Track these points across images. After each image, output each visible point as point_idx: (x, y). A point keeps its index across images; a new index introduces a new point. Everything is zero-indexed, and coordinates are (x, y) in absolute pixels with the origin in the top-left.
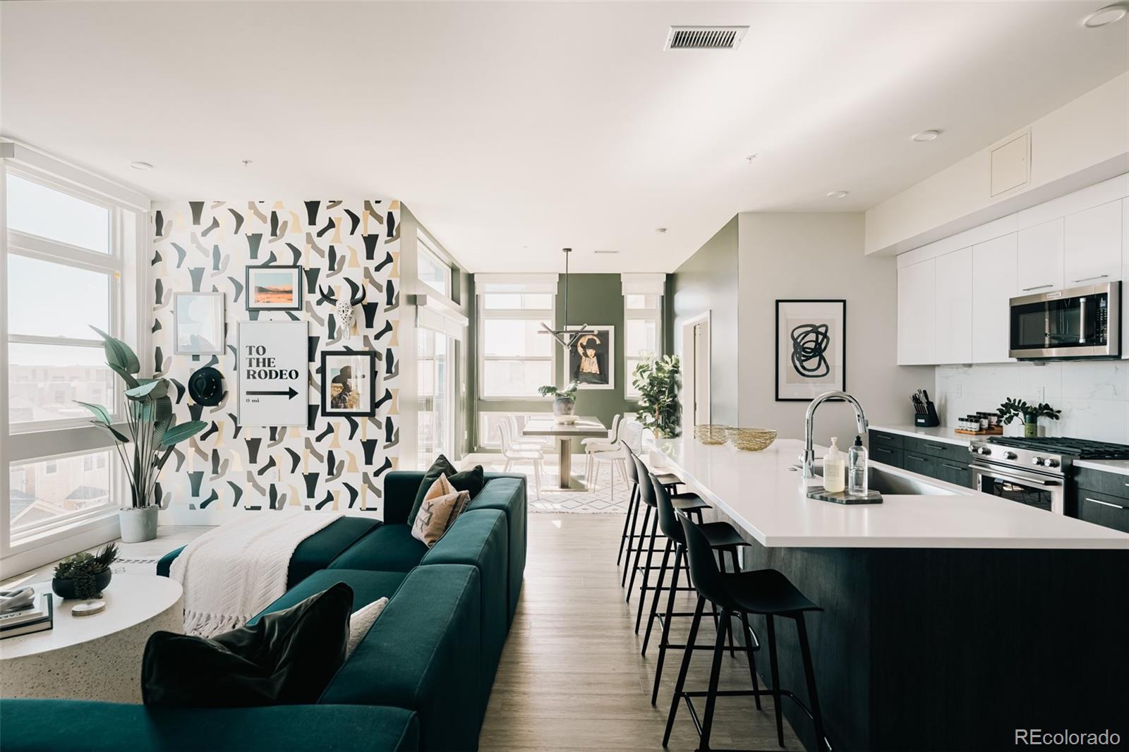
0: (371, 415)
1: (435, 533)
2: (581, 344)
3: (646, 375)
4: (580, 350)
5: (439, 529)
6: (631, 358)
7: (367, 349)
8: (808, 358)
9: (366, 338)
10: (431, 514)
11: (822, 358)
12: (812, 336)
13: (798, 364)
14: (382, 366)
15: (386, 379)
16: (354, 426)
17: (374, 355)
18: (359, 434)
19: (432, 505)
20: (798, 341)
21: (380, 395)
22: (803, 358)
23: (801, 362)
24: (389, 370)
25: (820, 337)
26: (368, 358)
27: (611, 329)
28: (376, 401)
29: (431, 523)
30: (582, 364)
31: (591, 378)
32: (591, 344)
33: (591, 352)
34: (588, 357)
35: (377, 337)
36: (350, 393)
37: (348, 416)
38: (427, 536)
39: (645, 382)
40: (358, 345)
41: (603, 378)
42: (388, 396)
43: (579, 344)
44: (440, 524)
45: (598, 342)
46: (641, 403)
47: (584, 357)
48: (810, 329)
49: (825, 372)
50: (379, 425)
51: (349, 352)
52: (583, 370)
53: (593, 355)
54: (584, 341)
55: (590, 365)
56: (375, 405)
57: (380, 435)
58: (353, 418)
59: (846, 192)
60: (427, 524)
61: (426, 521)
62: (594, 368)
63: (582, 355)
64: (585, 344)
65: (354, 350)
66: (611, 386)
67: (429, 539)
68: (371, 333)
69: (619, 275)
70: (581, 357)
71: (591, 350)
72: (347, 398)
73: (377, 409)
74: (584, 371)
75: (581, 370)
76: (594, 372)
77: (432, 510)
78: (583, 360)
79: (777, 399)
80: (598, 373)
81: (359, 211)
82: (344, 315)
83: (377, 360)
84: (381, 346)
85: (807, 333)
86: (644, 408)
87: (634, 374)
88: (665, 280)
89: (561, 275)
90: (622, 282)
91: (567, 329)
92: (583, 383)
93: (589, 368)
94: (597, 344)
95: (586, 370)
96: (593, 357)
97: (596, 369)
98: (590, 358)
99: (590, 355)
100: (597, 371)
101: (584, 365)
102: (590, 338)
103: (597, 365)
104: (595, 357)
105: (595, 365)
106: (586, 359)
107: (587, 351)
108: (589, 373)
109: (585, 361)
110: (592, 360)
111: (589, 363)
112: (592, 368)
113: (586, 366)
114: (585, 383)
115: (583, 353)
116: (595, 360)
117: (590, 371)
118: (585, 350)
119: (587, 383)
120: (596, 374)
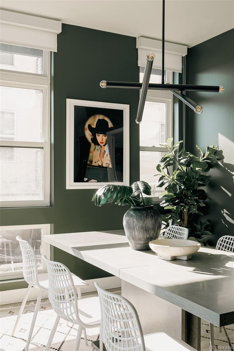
2: (90, 126)
4: (88, 134)
6: (146, 149)
27: (125, 108)
30: (91, 154)
32: (101, 127)
33: (101, 138)
34: (99, 145)
39: (171, 178)
43: (87, 126)
45: (110, 125)
46: (164, 205)
47: (93, 145)
52: (91, 162)
53: (104, 141)
54: (93, 121)
55: (101, 156)
63: (90, 141)
64: (94, 126)
69: (133, 40)
71: (101, 135)
74: (94, 164)
75: (88, 162)
76: (104, 165)
78: (92, 149)
80: (110, 166)
86: (169, 211)
87: (158, 168)
88: (185, 54)
89: (64, 25)
90: (137, 49)
91: (71, 104)
92: (91, 181)
93: (99, 160)
94: (109, 127)
95: (95, 162)
96: (104, 145)
97: (108, 162)
98: (101, 146)
99: (101, 142)
100: (109, 164)
101: (93, 156)
102: (100, 119)
103: (109, 156)
104: (107, 145)
105: (107, 156)
106: (96, 148)
107: (97, 136)
108: (99, 166)
109: (95, 149)
110: (104, 149)
111: (99, 152)
112: (103, 160)
113: (95, 156)
114: (94, 181)
115: (92, 139)
116: (106, 148)
117: (100, 164)
118: (94, 135)
119: (96, 181)
120: (108, 167)
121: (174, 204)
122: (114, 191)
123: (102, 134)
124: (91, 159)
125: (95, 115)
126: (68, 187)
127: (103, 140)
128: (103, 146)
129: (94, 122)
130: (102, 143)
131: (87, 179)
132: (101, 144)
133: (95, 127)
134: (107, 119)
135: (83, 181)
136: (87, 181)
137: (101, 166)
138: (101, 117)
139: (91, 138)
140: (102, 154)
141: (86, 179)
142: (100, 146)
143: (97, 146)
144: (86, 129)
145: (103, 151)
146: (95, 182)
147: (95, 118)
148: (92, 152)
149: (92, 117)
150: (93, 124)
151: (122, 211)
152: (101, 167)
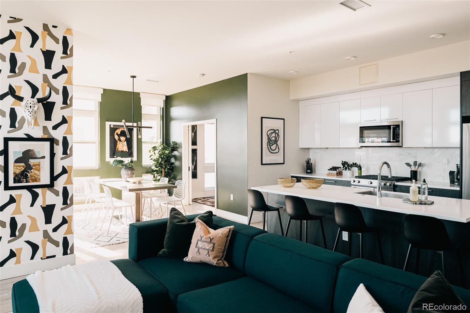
0: (50, 186)
1: (219, 255)
2: (117, 134)
3: (157, 152)
4: (116, 137)
5: (220, 252)
6: (145, 142)
7: (46, 137)
8: (273, 145)
9: (45, 128)
10: (214, 244)
11: (277, 145)
12: (274, 135)
13: (269, 147)
14: (59, 149)
15: (62, 159)
16: (35, 196)
17: (52, 141)
18: (39, 202)
19: (213, 238)
20: (269, 136)
21: (58, 170)
22: (271, 145)
23: (270, 146)
24: (65, 152)
25: (277, 135)
26: (48, 144)
27: (134, 125)
28: (55, 175)
29: (215, 250)
30: (117, 146)
32: (123, 134)
33: (123, 138)
34: (121, 141)
35: (55, 127)
36: (32, 171)
37: (29, 188)
38: (214, 258)
39: (156, 156)
40: (38, 133)
41: (130, 154)
42: (64, 171)
43: (115, 133)
44: (221, 249)
45: (127, 132)
46: (154, 168)
47: (118, 142)
48: (273, 131)
49: (278, 151)
50: (57, 193)
51: (30, 138)
52: (118, 149)
53: (124, 140)
54: (119, 131)
55: (122, 146)
56: (53, 178)
57: (58, 201)
58: (34, 189)
59: (297, 72)
60: (213, 250)
61: (211, 249)
62: (125, 149)
63: (117, 140)
64: (119, 133)
65: (35, 137)
66: (135, 159)
67: (216, 260)
68: (50, 125)
69: (139, 93)
72: (29, 175)
73: (55, 182)
74: (119, 150)
75: (117, 149)
76: (124, 150)
77: (213, 241)
79: (262, 164)
80: (127, 151)
81: (39, 31)
82: (30, 110)
83: (55, 145)
84: (58, 135)
85: (272, 133)
86: (156, 171)
87: (150, 151)
88: (165, 99)
89: (104, 90)
90: (140, 98)
91: (108, 124)
93: (122, 148)
96: (124, 142)
101: (119, 147)
102: (122, 130)
103: (127, 146)
104: (126, 142)
105: (126, 146)
108: (122, 151)
109: (119, 144)
111: (122, 145)
114: (119, 157)
115: (118, 139)
116: (125, 143)
117: (122, 150)
118: (119, 137)
119: (121, 157)
120: (126, 151)
121: (157, 167)
122: (116, 162)
123: (123, 136)
126: (107, 160)
130: (123, 140)
140: (123, 146)
141: (115, 157)
147: (119, 130)
151: (121, 169)
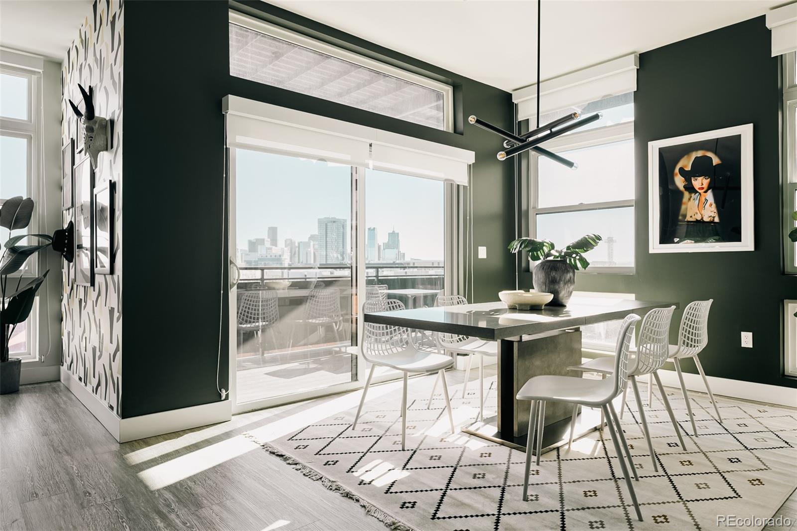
2: (681, 170)
4: (680, 182)
27: (747, 131)
30: (683, 207)
31: (700, 231)
32: (701, 168)
33: (700, 182)
34: (696, 192)
41: (728, 229)
43: (677, 170)
45: (716, 161)
47: (686, 195)
52: (685, 216)
53: (705, 186)
54: (687, 163)
55: (700, 207)
62: (710, 213)
63: (681, 188)
64: (688, 168)
66: (747, 243)
70: (681, 194)
71: (700, 179)
74: (688, 219)
75: (680, 218)
76: (706, 219)
78: (685, 199)
80: (717, 220)
89: (642, 56)
90: (771, 31)
91: (655, 147)
92: (686, 241)
93: (697, 213)
94: (714, 165)
95: (691, 217)
96: (706, 192)
97: (713, 214)
98: (700, 194)
99: (699, 188)
100: (714, 217)
101: (687, 209)
102: (699, 156)
103: (714, 205)
104: (710, 191)
105: (711, 205)
106: (691, 197)
107: (693, 181)
108: (697, 221)
109: (689, 199)
110: (705, 196)
111: (697, 201)
112: (703, 212)
113: (691, 209)
114: (689, 241)
115: (684, 187)
116: (710, 196)
117: (699, 218)
118: (688, 180)
119: (693, 242)
120: (712, 222)
123: (701, 176)
124: (685, 213)
125: (691, 153)
126: (652, 251)
127: (702, 184)
128: (702, 194)
129: (689, 162)
130: (703, 188)
131: (678, 239)
132: (699, 191)
133: (690, 169)
134: (710, 154)
135: (673, 242)
136: (678, 242)
137: (700, 220)
138: (700, 154)
139: (684, 184)
140: (702, 204)
141: (676, 240)
142: (698, 194)
143: (693, 195)
144: (677, 174)
145: (703, 199)
146: (691, 243)
147: (689, 158)
148: (685, 204)
149: (686, 157)
150: (686, 166)
152: (700, 222)
